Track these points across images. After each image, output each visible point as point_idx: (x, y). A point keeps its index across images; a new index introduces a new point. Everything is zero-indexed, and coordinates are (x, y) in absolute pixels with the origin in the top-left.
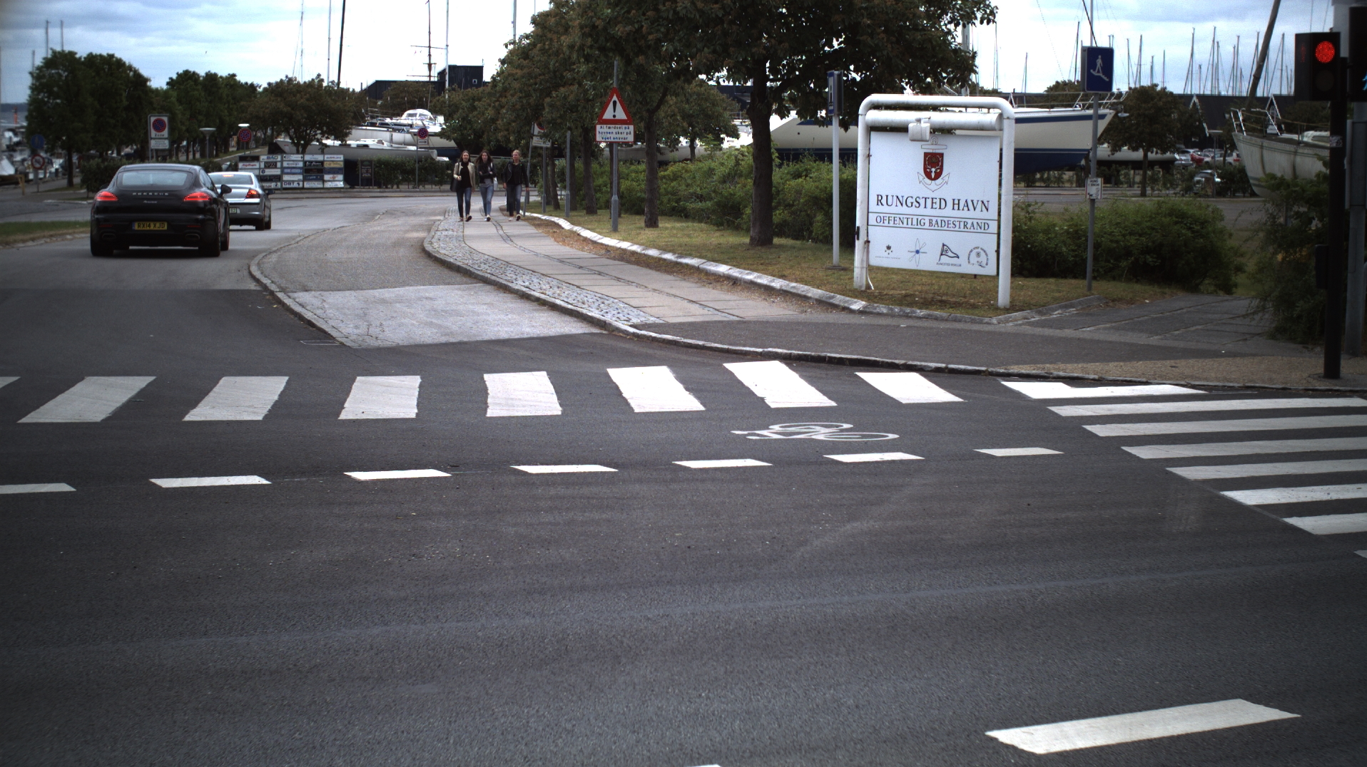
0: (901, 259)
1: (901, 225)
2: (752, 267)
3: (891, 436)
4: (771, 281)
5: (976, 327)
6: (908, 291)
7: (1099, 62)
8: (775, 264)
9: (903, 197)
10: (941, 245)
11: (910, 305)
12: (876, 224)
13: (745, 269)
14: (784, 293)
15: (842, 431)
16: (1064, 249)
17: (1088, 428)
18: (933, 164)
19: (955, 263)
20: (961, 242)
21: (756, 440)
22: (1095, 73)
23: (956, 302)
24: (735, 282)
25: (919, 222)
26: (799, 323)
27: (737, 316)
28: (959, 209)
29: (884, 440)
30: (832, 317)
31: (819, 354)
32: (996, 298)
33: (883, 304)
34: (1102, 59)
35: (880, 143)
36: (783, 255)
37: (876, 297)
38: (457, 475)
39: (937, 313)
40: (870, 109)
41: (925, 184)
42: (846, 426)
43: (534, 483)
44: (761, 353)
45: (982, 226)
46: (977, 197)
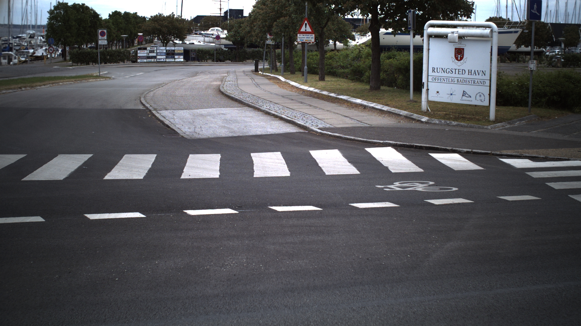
0: (443, 98)
1: (444, 82)
2: (372, 100)
3: (454, 189)
4: (383, 107)
5: (481, 131)
6: (446, 112)
7: (535, 6)
8: (383, 99)
9: (445, 68)
10: (463, 91)
11: (449, 119)
12: (432, 81)
13: (369, 101)
14: (389, 113)
15: (430, 186)
16: (516, 93)
17: (549, 184)
18: (459, 54)
19: (469, 100)
20: (471, 90)
21: (388, 191)
22: (533, 12)
23: (470, 118)
24: (365, 107)
25: (452, 81)
26: (398, 128)
27: (369, 124)
28: (471, 75)
29: (451, 191)
30: (413, 125)
31: (411, 144)
32: (489, 116)
33: (436, 118)
34: (537, 5)
35: (434, 43)
36: (386, 95)
37: (432, 115)
38: (242, 212)
39: (462, 123)
40: (429, 27)
41: (456, 63)
42: (431, 183)
43: (281, 217)
44: (382, 143)
45: (483, 83)
46: (480, 69)
